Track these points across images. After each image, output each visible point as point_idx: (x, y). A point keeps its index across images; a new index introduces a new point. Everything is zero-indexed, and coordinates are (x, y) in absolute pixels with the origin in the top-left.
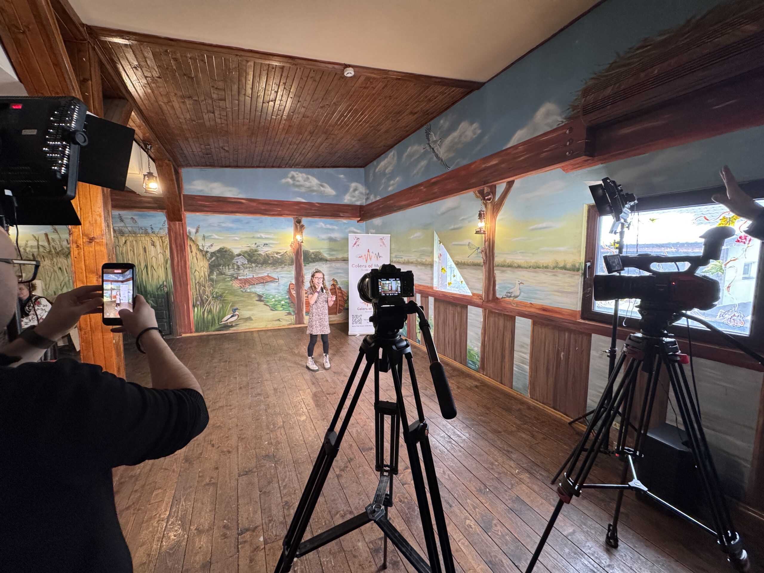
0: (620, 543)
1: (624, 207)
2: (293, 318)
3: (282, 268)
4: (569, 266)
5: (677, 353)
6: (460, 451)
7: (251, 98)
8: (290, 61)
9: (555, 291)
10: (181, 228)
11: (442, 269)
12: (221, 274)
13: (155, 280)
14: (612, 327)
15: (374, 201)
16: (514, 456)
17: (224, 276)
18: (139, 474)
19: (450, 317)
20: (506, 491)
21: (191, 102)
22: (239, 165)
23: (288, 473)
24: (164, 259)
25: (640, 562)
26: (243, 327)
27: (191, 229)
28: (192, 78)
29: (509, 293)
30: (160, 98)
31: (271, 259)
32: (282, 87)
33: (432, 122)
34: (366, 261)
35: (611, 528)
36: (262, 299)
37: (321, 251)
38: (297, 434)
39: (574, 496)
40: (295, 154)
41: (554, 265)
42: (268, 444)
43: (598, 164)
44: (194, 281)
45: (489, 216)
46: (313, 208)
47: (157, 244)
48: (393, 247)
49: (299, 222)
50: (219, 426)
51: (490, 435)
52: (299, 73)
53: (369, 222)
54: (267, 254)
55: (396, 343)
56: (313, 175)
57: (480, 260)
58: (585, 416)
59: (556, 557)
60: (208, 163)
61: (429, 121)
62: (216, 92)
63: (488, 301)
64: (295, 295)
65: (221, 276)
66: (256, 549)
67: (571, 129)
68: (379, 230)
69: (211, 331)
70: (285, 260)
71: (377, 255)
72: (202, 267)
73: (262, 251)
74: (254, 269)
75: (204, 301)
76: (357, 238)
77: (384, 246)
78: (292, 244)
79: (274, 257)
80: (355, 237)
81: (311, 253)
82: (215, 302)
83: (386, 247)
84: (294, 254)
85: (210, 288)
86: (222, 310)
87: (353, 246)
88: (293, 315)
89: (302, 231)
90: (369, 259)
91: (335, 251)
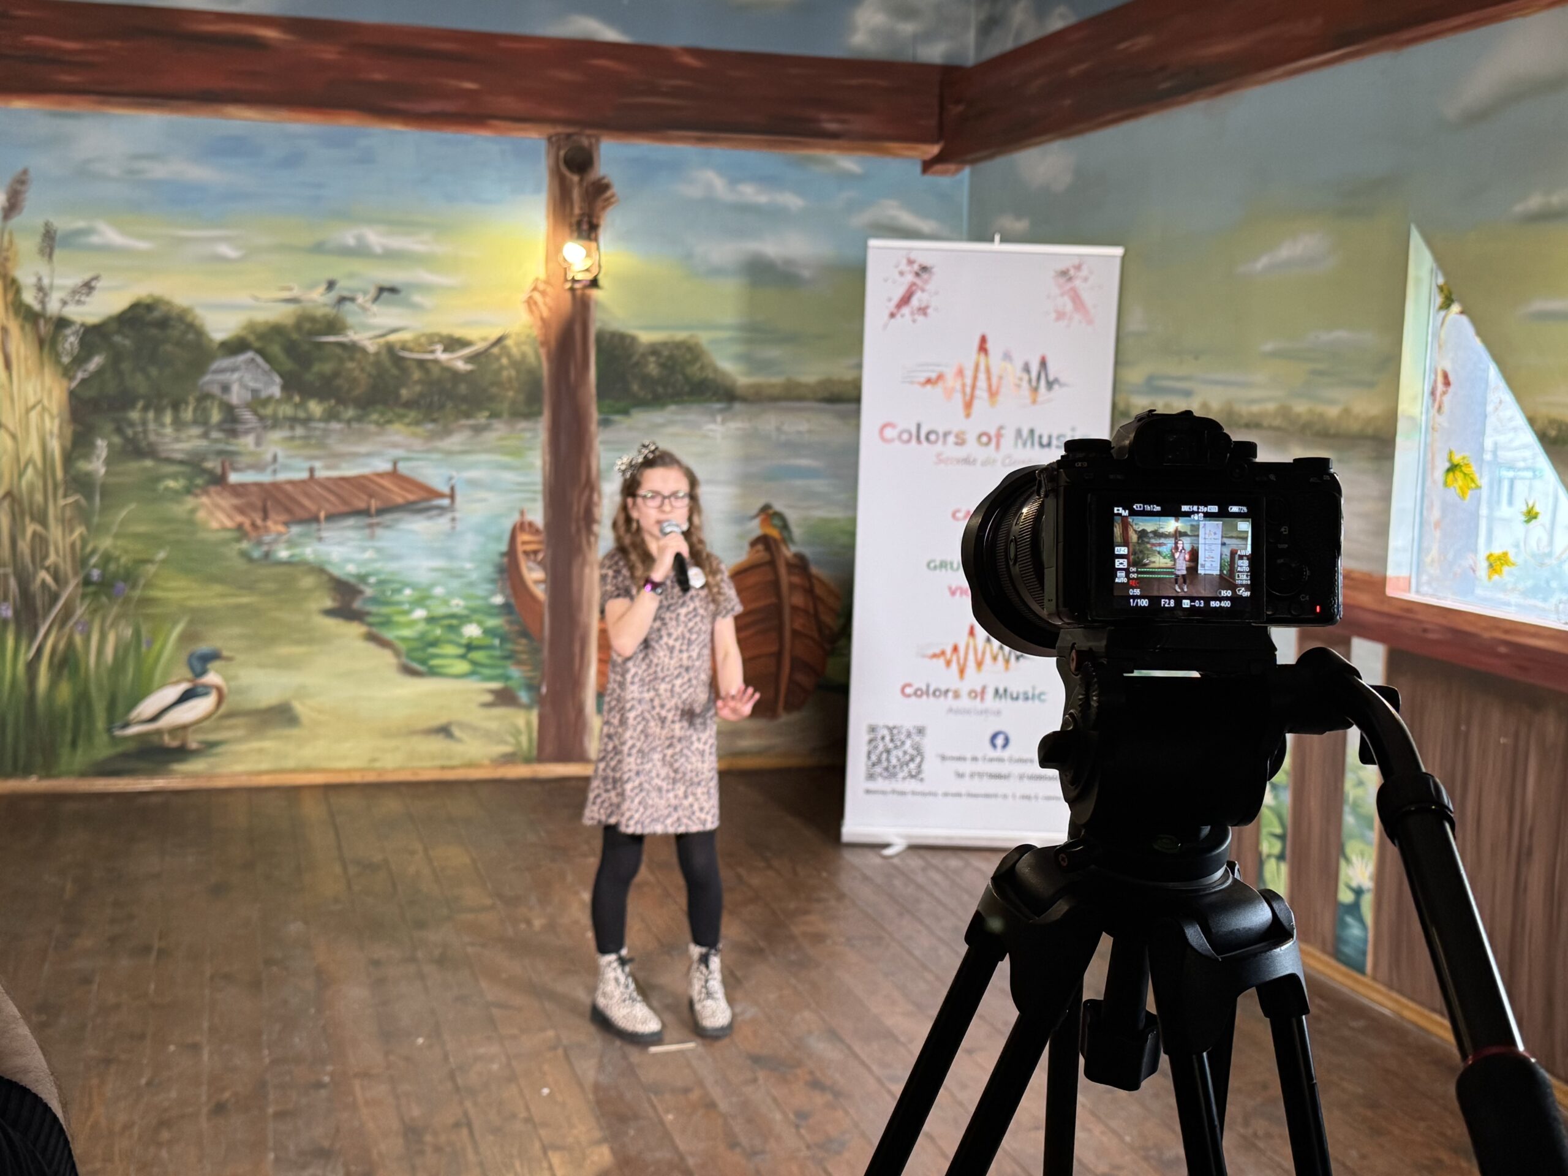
2: (524, 722)
3: (478, 430)
11: (1453, 468)
12: (135, 449)
15: (1031, 35)
17: (149, 463)
26: (246, 762)
31: (417, 375)
34: (968, 405)
36: (357, 605)
37: (704, 338)
46: (664, 84)
48: (1136, 322)
49: (579, 162)
53: (997, 166)
54: (390, 348)
55: (1203, 909)
64: (540, 592)
65: (134, 465)
69: (69, 773)
70: (493, 384)
71: (1034, 374)
72: (34, 407)
73: (366, 327)
74: (318, 433)
75: (39, 603)
76: (916, 267)
77: (1077, 317)
78: (537, 296)
79: (430, 365)
80: (911, 262)
81: (641, 350)
82: (95, 611)
83: (1090, 322)
84: (549, 354)
85: (72, 531)
86: (132, 654)
87: (892, 315)
88: (528, 707)
89: (595, 221)
90: (981, 393)
91: (787, 339)
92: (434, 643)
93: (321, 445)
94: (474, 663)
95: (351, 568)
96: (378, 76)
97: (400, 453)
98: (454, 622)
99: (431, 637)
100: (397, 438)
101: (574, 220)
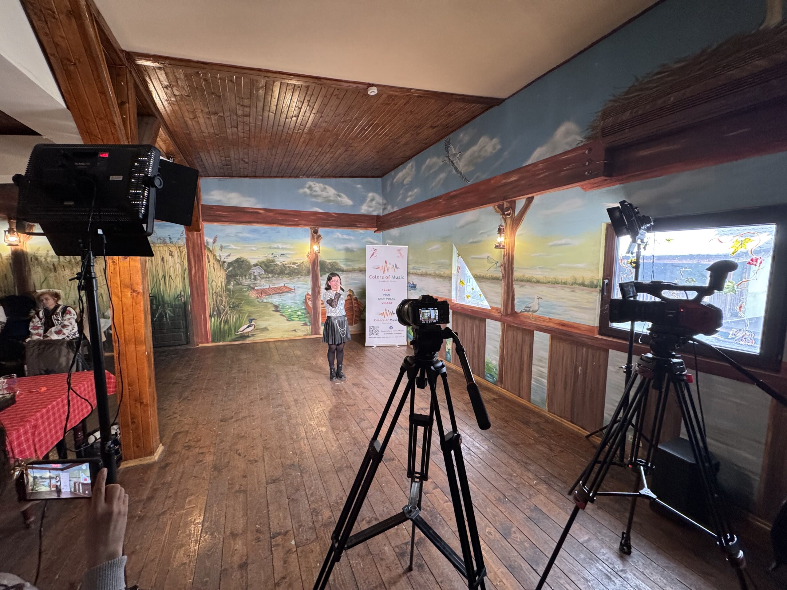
0: (633, 550)
1: (640, 228)
2: (309, 328)
3: (299, 278)
4: (587, 282)
5: (684, 373)
6: (480, 463)
7: (275, 114)
8: (316, 81)
9: (573, 307)
10: (199, 238)
11: (461, 282)
12: (238, 284)
13: (173, 290)
14: (628, 343)
15: (391, 211)
16: (532, 468)
17: (241, 286)
18: (171, 481)
19: (468, 329)
20: (525, 501)
21: (216, 117)
22: (257, 175)
23: (314, 482)
24: (182, 270)
25: (651, 567)
26: (259, 338)
27: (208, 239)
28: (220, 97)
29: (528, 307)
30: (186, 114)
31: (288, 269)
32: (305, 104)
33: (451, 136)
34: (384, 272)
35: (625, 536)
36: (278, 309)
37: (338, 261)
38: (320, 445)
39: (589, 503)
40: (313, 165)
41: (573, 281)
42: (293, 454)
43: (617, 184)
44: (211, 291)
45: (508, 231)
46: (330, 219)
47: (175, 254)
48: (410, 258)
49: (316, 232)
50: (243, 436)
51: (509, 447)
52: (323, 92)
53: (386, 232)
54: (283, 265)
55: (433, 364)
56: (331, 185)
57: (500, 275)
58: (601, 430)
59: (572, 562)
60: (226, 174)
61: (449, 134)
62: (241, 108)
63: (507, 315)
64: (311, 306)
65: (238, 286)
66: (289, 551)
67: (590, 150)
68: (397, 241)
69: (228, 341)
70: (301, 270)
71: (395, 267)
72: (219, 277)
73: (279, 261)
75: (221, 311)
77: (401, 257)
78: (309, 255)
79: (290, 267)
80: (373, 248)
81: (327, 264)
82: (231, 313)
83: (403, 258)
84: (311, 265)
85: (227, 299)
86: (238, 320)
87: (371, 257)
88: (310, 326)
89: (319, 241)
90: (386, 270)
91: (352, 261)
95: (277, 303)
101: (315, 242)
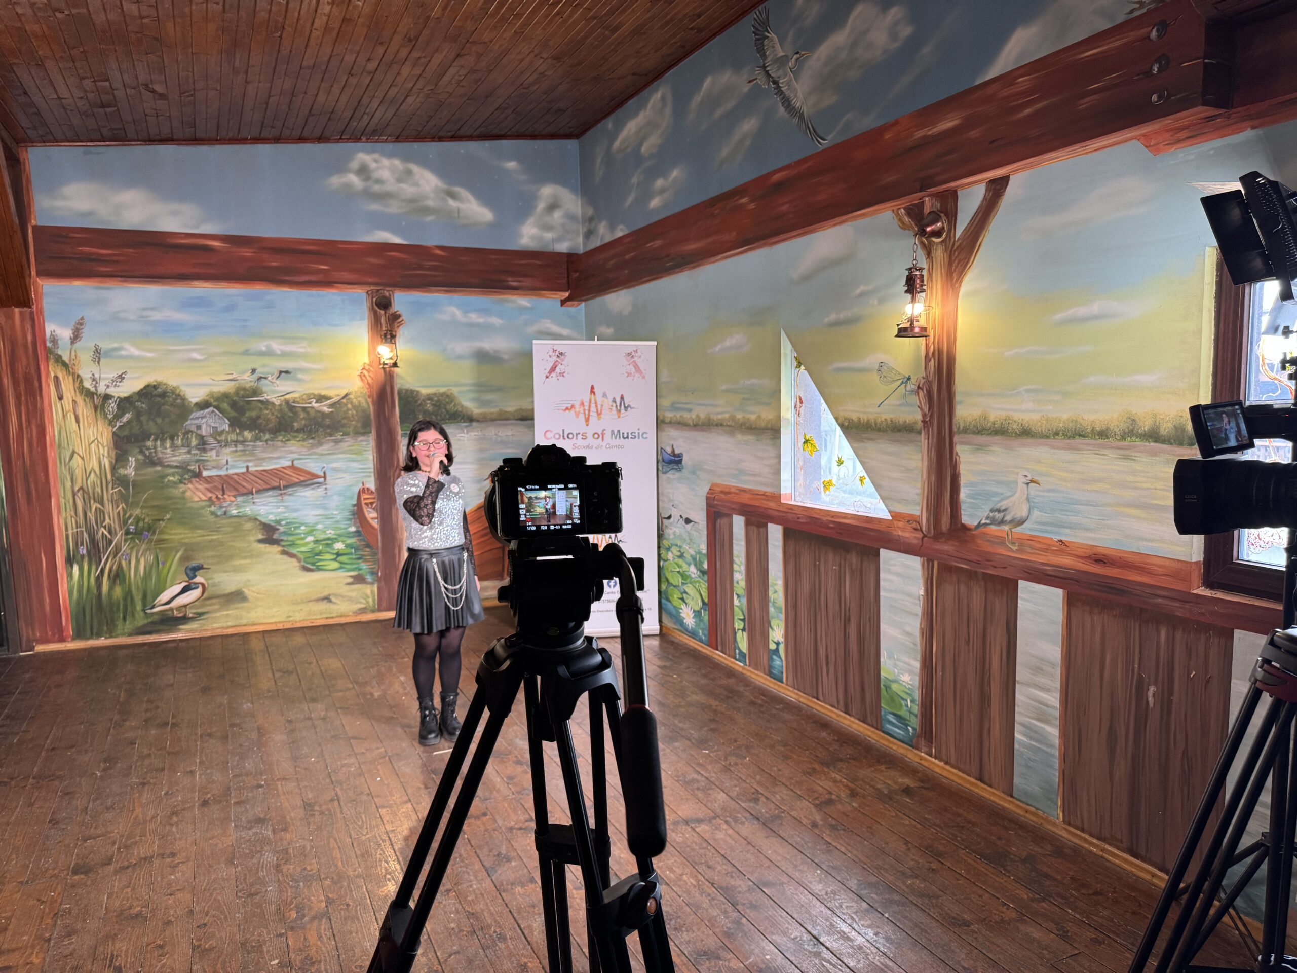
2: (370, 591)
3: (337, 442)
10: (28, 326)
11: (806, 442)
12: (152, 462)
14: (1280, 607)
15: (608, 238)
17: (159, 468)
19: (829, 583)
26: (219, 622)
27: (57, 330)
29: (999, 511)
31: (302, 415)
34: (587, 420)
36: (275, 536)
37: (455, 390)
40: (365, 101)
41: (1123, 426)
42: (281, 965)
43: (1242, 130)
44: (68, 484)
45: (936, 283)
46: (427, 263)
48: (664, 377)
49: (384, 304)
53: (595, 302)
54: (287, 402)
56: (425, 164)
57: (914, 414)
60: (106, 132)
63: (938, 535)
64: (375, 524)
65: (151, 470)
67: (1163, 27)
68: (625, 329)
69: (123, 635)
70: (344, 418)
71: (618, 404)
72: (93, 442)
73: (274, 392)
74: (250, 448)
75: (101, 545)
76: (557, 353)
77: (637, 375)
78: (365, 372)
79: (309, 410)
80: (554, 351)
81: (422, 398)
82: (132, 548)
83: (644, 377)
84: (373, 402)
85: (118, 507)
86: (154, 570)
87: (547, 377)
88: (372, 584)
89: (394, 333)
90: (593, 413)
91: (499, 389)
92: (319, 554)
93: (252, 454)
94: (341, 563)
95: (272, 517)
96: (274, 264)
97: (295, 456)
98: (329, 542)
99: (317, 550)
100: (294, 449)
101: (382, 333)
